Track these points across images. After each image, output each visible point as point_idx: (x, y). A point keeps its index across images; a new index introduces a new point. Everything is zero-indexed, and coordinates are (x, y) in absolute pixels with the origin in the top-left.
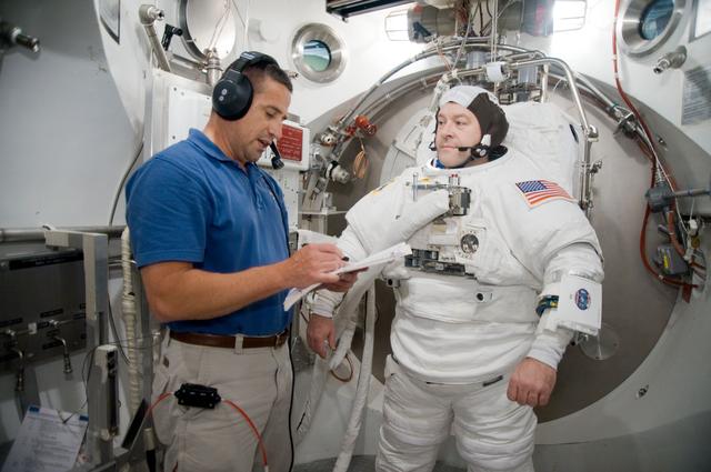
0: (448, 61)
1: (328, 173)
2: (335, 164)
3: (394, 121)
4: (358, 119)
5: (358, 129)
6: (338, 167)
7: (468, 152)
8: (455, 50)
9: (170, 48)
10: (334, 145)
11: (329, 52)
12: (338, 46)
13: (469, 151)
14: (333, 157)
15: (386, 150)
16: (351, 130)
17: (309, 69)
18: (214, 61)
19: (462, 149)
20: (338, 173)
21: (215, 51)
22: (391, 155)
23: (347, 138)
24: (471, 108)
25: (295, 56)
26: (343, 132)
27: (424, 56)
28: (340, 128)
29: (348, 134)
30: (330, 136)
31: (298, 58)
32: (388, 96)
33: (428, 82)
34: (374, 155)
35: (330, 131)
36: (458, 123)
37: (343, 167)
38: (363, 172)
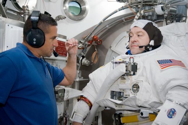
0: (134, 10)
1: (80, 62)
2: (83, 57)
3: (111, 37)
4: (94, 37)
5: (94, 41)
6: (85, 58)
7: (144, 49)
8: (137, 6)
9: (6, 6)
10: (83, 48)
11: (81, 7)
12: (84, 4)
13: (144, 47)
14: (83, 54)
15: (107, 51)
16: (91, 42)
17: (71, 14)
18: (27, 11)
19: (141, 47)
20: (85, 61)
21: (27, 7)
22: (109, 53)
23: (89, 45)
24: (144, 28)
25: (64, 8)
26: (87, 43)
27: (123, 8)
28: (85, 41)
29: (89, 44)
30: (81, 45)
31: (66, 9)
32: (107, 26)
33: (126, 20)
34: (102, 53)
35: (80, 42)
36: (139, 36)
37: (87, 59)
38: (96, 61)
